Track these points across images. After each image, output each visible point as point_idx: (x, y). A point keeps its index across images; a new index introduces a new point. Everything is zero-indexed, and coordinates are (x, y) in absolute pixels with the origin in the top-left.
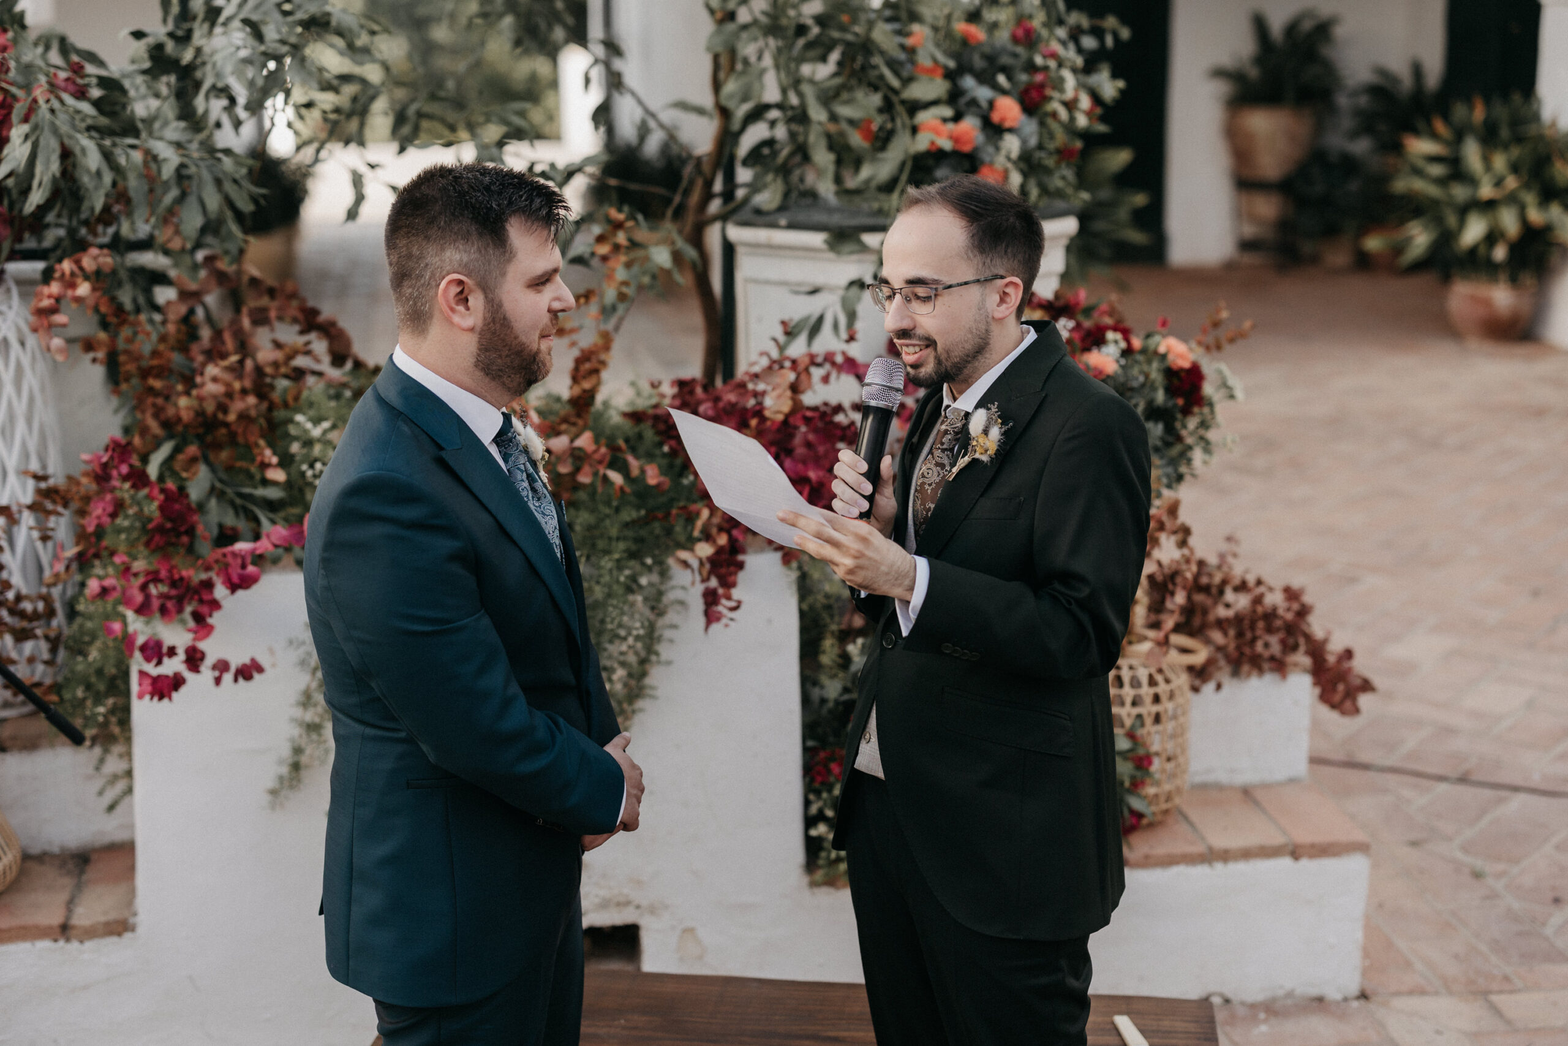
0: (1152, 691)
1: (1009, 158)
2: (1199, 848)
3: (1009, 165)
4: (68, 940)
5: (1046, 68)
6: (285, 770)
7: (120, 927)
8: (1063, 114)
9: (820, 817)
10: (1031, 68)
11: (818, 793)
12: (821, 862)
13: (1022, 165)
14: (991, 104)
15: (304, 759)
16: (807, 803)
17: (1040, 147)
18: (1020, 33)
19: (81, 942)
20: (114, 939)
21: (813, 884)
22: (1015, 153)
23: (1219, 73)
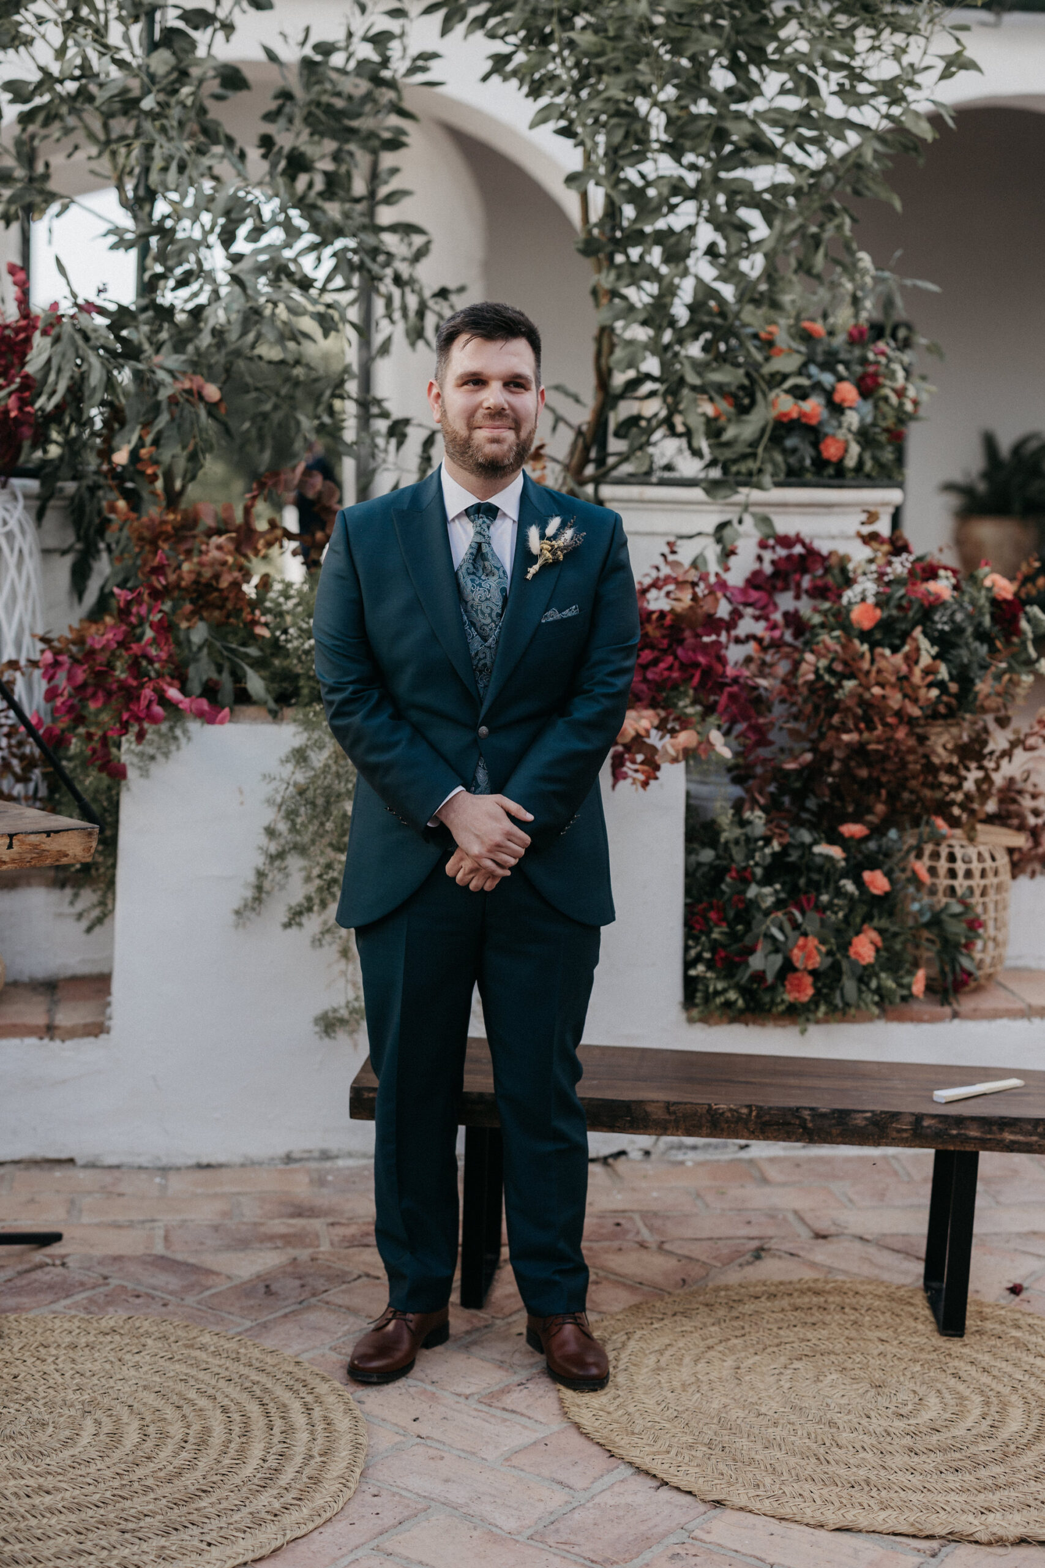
0: (980, 866)
1: (849, 430)
2: (1019, 1005)
3: (850, 437)
4: (52, 1039)
5: (877, 363)
6: (249, 893)
7: (97, 1029)
8: (894, 399)
9: (698, 959)
10: (864, 361)
11: (696, 939)
12: (698, 1001)
13: (861, 439)
14: (833, 389)
15: (267, 885)
16: (687, 949)
17: (874, 424)
18: (855, 333)
19: (63, 1041)
20: (92, 1039)
21: (691, 1021)
22: (855, 426)
23: (949, 487)
